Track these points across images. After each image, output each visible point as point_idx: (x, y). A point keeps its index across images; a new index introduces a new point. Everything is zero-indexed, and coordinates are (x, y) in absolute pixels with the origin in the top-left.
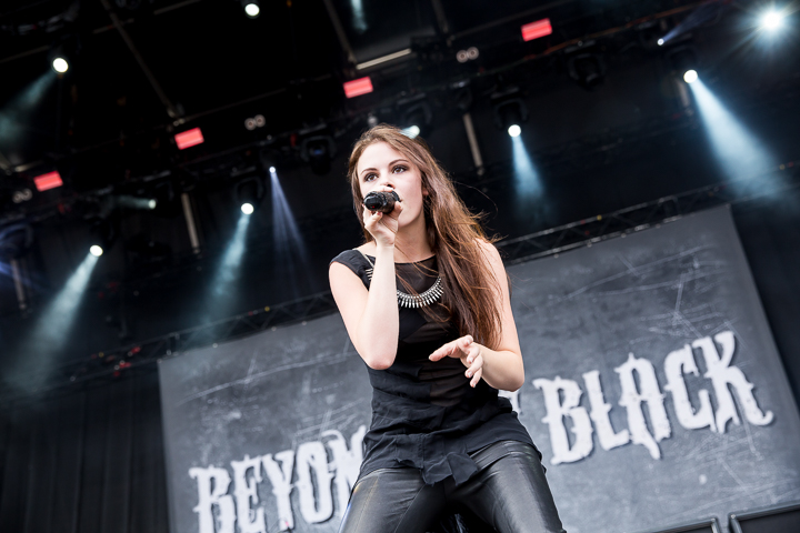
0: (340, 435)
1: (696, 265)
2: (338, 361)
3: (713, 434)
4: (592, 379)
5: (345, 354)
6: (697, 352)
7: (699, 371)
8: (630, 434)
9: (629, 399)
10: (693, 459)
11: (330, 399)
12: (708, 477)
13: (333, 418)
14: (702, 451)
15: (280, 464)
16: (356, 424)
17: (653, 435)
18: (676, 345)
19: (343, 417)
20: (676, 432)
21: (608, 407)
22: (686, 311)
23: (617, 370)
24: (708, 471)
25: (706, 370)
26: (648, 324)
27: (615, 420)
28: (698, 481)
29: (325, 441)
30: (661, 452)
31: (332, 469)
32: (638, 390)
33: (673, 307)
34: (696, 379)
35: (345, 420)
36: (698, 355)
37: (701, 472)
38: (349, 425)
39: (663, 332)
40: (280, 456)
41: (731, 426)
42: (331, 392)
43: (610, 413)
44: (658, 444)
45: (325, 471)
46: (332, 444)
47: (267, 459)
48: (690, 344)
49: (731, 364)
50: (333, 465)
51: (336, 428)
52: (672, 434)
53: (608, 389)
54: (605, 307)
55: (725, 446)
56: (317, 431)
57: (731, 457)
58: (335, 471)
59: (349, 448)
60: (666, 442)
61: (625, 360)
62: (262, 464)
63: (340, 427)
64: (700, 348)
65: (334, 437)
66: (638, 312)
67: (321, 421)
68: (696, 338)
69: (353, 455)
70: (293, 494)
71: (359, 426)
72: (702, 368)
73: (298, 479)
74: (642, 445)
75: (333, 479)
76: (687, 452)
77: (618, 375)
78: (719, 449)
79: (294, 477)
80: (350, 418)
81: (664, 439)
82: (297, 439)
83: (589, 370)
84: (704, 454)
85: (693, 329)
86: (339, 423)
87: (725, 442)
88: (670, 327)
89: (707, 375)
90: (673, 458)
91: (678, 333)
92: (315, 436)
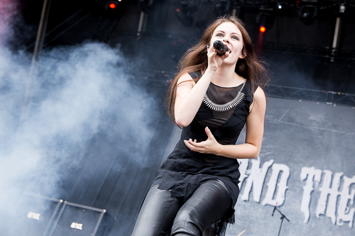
0: (259, 159)
2: (275, 123)
5: (280, 121)
16: (270, 157)
19: (265, 151)
31: (247, 173)
35: (265, 153)
38: (265, 156)
45: (244, 172)
46: (253, 161)
50: (249, 172)
58: (249, 175)
59: (260, 167)
63: (261, 155)
69: (261, 171)
71: (271, 159)
75: (246, 178)
80: (268, 153)
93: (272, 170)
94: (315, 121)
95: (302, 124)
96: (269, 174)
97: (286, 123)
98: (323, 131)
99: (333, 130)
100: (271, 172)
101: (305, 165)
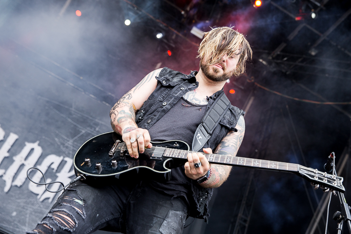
1: (97, 129)
3: (37, 199)
4: (13, 138)
6: (63, 162)
7: (56, 171)
8: (5, 173)
9: (18, 159)
10: (19, 203)
12: (17, 214)
14: (26, 202)
17: (13, 181)
18: (58, 153)
20: (24, 187)
21: (7, 155)
22: (76, 143)
23: (27, 143)
24: (20, 212)
25: (59, 172)
26: (57, 135)
27: (5, 163)
28: (12, 213)
30: (9, 190)
32: (26, 159)
33: (72, 138)
34: (53, 172)
36: (62, 164)
37: (16, 210)
39: (59, 144)
41: (46, 201)
43: (5, 158)
44: (11, 186)
48: (64, 157)
49: (70, 177)
52: (21, 186)
53: (15, 147)
54: (47, 114)
55: (36, 207)
57: (33, 213)
60: (16, 188)
61: (34, 142)
64: (66, 162)
66: (58, 128)
68: (68, 157)
72: (58, 170)
74: (5, 181)
76: (19, 198)
77: (25, 145)
78: (32, 207)
81: (16, 186)
83: (15, 133)
84: (25, 205)
85: (71, 152)
87: (38, 205)
88: (63, 144)
89: (58, 174)
90: (12, 196)
91: (64, 149)
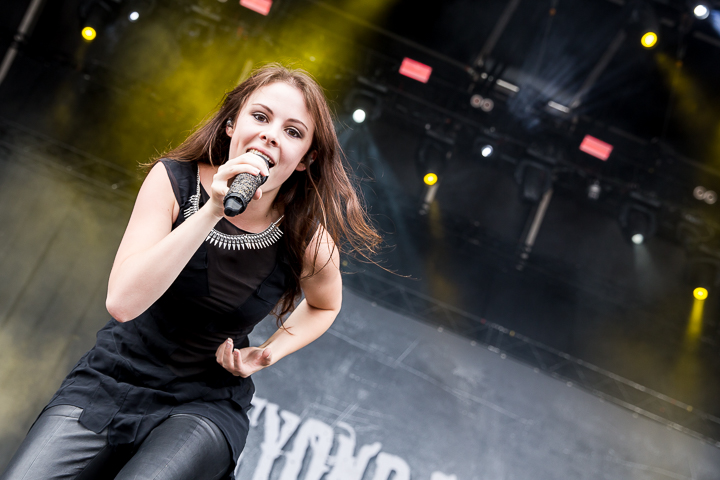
0: (353, 436)
2: (388, 364)
5: (398, 362)
11: (363, 394)
13: (356, 414)
15: (282, 422)
16: (374, 436)
19: (366, 421)
29: (337, 431)
31: (330, 463)
35: (365, 425)
38: (366, 432)
40: (286, 415)
42: (367, 388)
45: (324, 461)
46: (342, 439)
47: (272, 409)
50: (332, 460)
51: (354, 427)
56: (335, 417)
58: (331, 467)
59: (355, 454)
62: (264, 410)
63: (358, 428)
65: (347, 434)
67: (343, 409)
69: (355, 464)
70: (279, 461)
71: (376, 441)
73: (291, 450)
75: (325, 474)
79: (288, 446)
80: (371, 427)
82: (311, 410)
86: (358, 423)
92: (330, 419)
93: (375, 466)
94: (465, 380)
95: (439, 380)
96: (370, 473)
97: (411, 370)
98: (479, 404)
99: (497, 408)
100: (374, 470)
101: (438, 468)
